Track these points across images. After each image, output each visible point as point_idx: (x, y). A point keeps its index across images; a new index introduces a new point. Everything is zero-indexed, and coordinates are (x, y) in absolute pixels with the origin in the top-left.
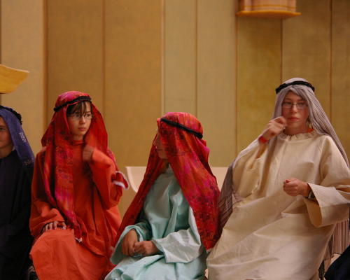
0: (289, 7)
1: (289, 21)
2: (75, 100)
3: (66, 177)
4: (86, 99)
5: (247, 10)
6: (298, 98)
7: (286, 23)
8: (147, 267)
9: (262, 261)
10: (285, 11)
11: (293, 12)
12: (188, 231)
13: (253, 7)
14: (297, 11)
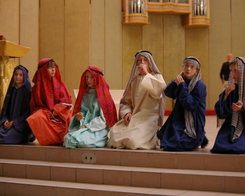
0: (145, 20)
1: (145, 26)
2: (49, 62)
3: (51, 96)
4: (52, 61)
5: (127, 22)
6: (144, 57)
7: (144, 27)
8: (82, 133)
9: (132, 130)
10: (143, 22)
11: (147, 22)
12: (99, 117)
13: (129, 20)
14: (149, 22)
